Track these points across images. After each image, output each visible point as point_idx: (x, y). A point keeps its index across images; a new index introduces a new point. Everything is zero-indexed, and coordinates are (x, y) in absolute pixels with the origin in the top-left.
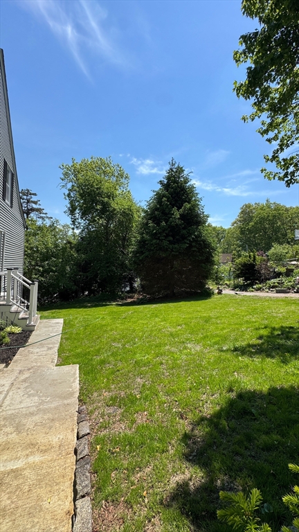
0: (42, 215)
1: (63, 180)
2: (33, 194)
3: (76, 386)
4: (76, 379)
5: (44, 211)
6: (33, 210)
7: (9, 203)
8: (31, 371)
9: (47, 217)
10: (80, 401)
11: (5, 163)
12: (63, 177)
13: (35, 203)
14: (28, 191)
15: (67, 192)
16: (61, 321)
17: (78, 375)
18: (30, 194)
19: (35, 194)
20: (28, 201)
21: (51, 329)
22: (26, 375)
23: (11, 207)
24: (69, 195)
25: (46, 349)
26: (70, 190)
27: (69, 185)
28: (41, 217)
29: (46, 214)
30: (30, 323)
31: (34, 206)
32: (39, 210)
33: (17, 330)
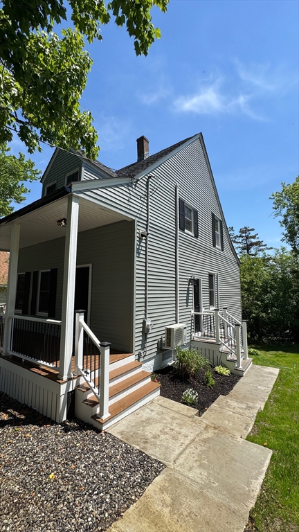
0: (261, 248)
1: (276, 209)
2: (251, 230)
3: (256, 486)
4: (260, 473)
5: (263, 243)
6: (252, 244)
7: (220, 248)
8: (216, 431)
9: (267, 249)
10: (250, 518)
11: (213, 215)
12: (274, 206)
13: (254, 237)
14: (246, 228)
15: (282, 219)
16: (276, 371)
17: (265, 469)
18: (249, 231)
19: (253, 230)
20: (247, 238)
21: (261, 379)
22: (210, 434)
23: (223, 250)
24: (285, 222)
25: (244, 406)
26: (285, 216)
27: (284, 211)
28: (261, 250)
29: (266, 245)
30: (239, 366)
31: (253, 240)
32: (258, 244)
33: (226, 372)
